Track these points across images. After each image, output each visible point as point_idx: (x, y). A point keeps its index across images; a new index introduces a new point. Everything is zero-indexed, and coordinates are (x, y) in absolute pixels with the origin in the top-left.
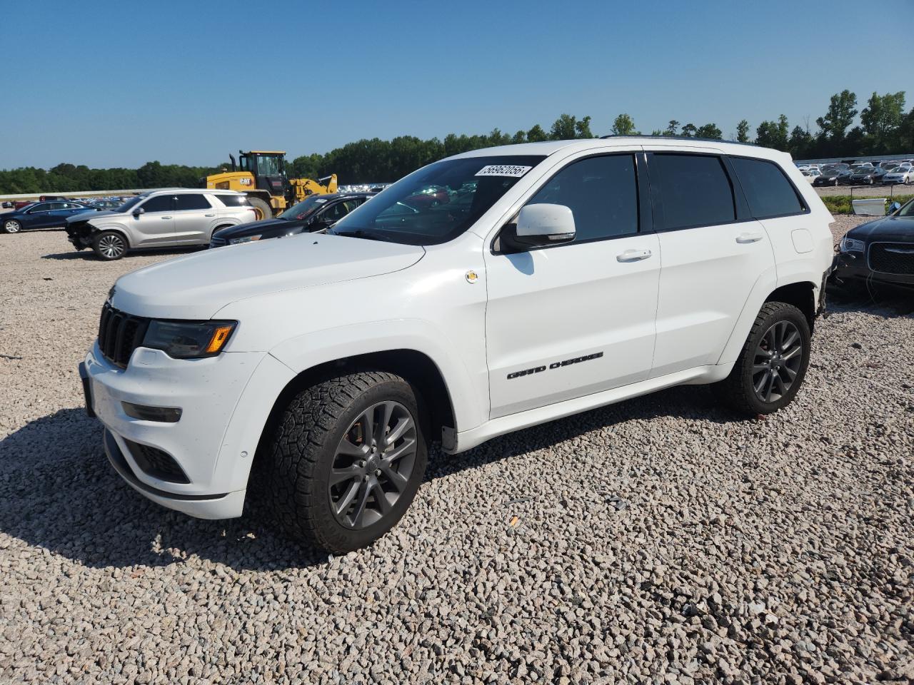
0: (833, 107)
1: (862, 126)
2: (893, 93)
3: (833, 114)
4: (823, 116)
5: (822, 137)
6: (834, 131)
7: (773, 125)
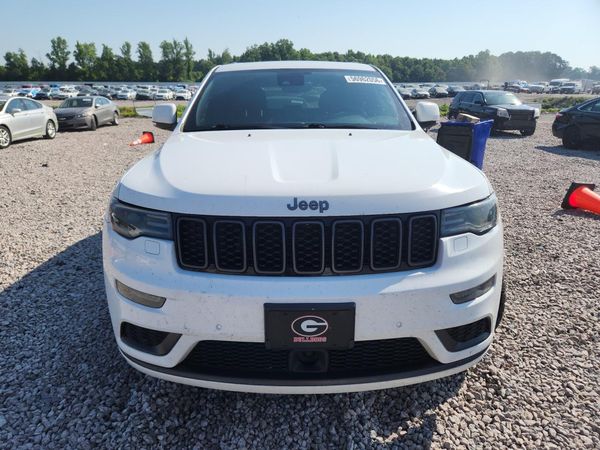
0: (54, 47)
1: (76, 62)
2: (88, 43)
3: (55, 52)
4: (50, 53)
5: (53, 67)
6: (59, 63)
7: (15, 55)
